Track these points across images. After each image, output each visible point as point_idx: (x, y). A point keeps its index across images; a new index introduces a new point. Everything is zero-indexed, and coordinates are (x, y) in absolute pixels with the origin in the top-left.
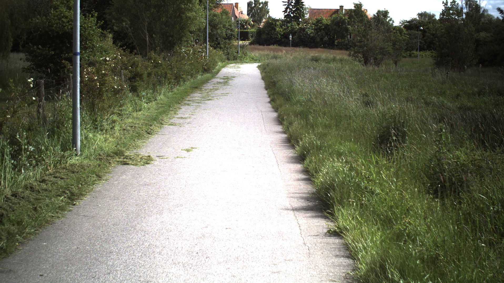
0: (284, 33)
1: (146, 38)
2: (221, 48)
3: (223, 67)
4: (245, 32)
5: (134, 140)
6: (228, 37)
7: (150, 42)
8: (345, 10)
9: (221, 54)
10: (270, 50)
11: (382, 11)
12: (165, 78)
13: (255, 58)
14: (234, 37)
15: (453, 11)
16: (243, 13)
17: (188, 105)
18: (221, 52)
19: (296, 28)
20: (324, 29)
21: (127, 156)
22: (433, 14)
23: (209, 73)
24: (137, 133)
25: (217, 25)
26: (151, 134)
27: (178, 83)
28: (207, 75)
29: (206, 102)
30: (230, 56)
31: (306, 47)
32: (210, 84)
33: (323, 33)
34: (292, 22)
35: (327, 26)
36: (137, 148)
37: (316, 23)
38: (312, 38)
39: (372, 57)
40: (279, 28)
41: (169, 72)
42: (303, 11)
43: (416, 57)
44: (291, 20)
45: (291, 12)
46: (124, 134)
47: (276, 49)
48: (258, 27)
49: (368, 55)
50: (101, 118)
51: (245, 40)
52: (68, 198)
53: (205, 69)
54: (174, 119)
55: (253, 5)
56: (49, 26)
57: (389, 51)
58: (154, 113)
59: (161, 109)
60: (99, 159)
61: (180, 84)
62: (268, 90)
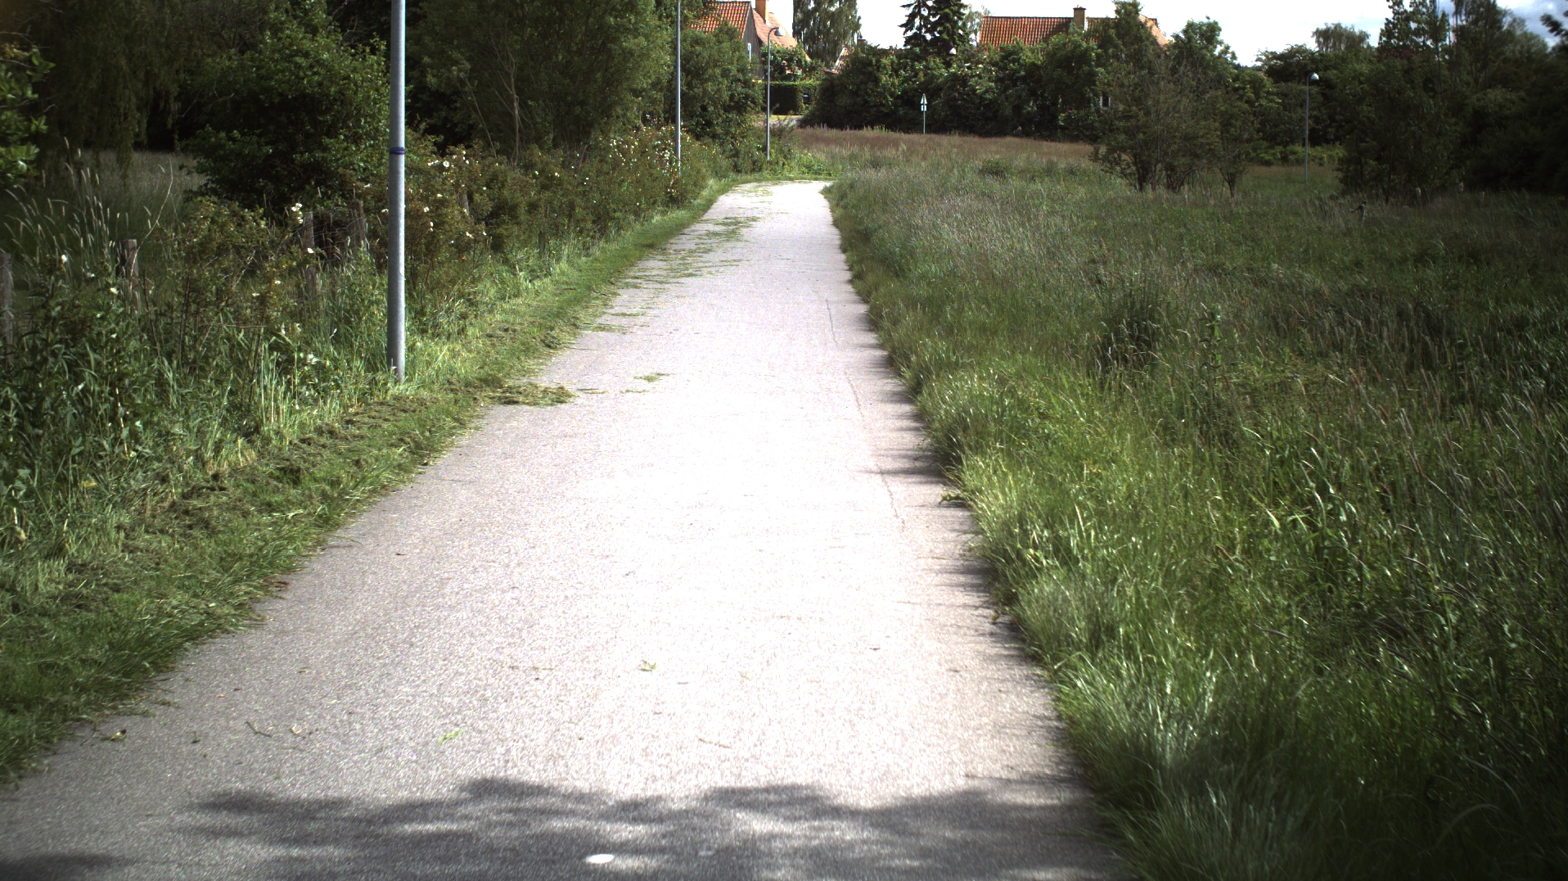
0: (905, 92)
1: (513, 108)
2: (714, 136)
3: (723, 191)
4: (786, 87)
5: (518, 358)
6: (737, 103)
7: (522, 120)
8: (1091, 20)
9: (714, 155)
10: (863, 142)
11: (1201, 25)
12: (570, 216)
13: (816, 167)
14: (754, 103)
15: (1419, 22)
16: (781, 31)
17: (635, 287)
18: (715, 149)
19: (941, 74)
20: (1023, 79)
21: (509, 387)
22: (1361, 32)
23: (684, 207)
24: (523, 344)
25: (705, 70)
26: (555, 348)
27: (603, 232)
28: (680, 214)
29: (680, 280)
30: (741, 161)
31: (971, 132)
32: (688, 237)
33: (1023, 90)
34: (930, 58)
35: (1033, 68)
36: (526, 372)
37: (1002, 61)
38: (988, 105)
39: (1158, 162)
40: (890, 76)
41: (578, 201)
42: (964, 25)
43: (1299, 162)
44: (925, 53)
45: (925, 26)
46: (493, 345)
47: (878, 138)
48: (827, 73)
49: (1149, 156)
50: (435, 306)
51: (785, 113)
52: (412, 452)
53: (671, 197)
54: (605, 317)
55: (812, 5)
56: (260, 77)
57: (1209, 144)
58: (555, 303)
59: (567, 296)
60: (450, 391)
61: (608, 236)
62: (848, 253)
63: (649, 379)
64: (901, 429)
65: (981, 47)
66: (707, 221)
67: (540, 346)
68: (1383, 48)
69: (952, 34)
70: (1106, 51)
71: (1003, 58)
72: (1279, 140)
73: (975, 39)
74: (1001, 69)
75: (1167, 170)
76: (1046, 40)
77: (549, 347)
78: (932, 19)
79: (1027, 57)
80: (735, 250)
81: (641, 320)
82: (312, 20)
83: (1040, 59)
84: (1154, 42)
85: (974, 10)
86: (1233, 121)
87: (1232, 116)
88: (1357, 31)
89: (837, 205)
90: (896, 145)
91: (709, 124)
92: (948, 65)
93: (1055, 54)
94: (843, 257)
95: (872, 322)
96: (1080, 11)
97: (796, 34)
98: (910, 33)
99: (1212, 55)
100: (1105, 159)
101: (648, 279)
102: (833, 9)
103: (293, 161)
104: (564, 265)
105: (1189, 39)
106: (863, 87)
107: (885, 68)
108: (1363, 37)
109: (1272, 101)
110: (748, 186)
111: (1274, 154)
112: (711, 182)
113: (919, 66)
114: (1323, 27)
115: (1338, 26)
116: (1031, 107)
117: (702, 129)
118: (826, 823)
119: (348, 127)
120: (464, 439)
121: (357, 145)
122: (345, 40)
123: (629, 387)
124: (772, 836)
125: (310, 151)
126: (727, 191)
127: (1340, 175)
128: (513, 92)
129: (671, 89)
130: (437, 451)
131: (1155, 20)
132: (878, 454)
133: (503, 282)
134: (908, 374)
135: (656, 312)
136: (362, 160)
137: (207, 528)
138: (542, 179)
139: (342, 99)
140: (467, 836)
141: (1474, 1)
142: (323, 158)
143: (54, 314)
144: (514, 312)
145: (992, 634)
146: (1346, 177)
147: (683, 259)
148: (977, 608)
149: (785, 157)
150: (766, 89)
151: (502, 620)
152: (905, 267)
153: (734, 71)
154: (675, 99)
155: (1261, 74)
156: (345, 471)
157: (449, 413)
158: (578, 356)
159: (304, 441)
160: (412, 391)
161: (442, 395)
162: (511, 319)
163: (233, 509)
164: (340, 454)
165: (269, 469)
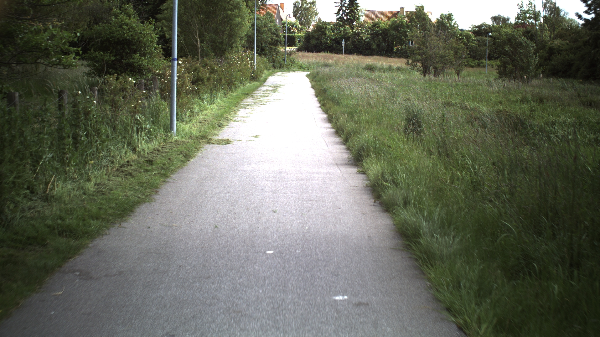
0: (336, 38)
1: (198, 44)
4: (292, 36)
5: (211, 130)
6: (274, 42)
7: (201, 48)
8: (407, 12)
9: (266, 62)
10: (320, 57)
11: (446, 15)
12: (220, 83)
13: (303, 67)
15: (530, 14)
17: (245, 108)
18: (265, 59)
19: (350, 32)
20: (381, 34)
21: (210, 139)
23: (257, 81)
24: (212, 125)
26: (222, 127)
30: (276, 64)
31: (361, 54)
32: (260, 91)
33: (380, 38)
34: (346, 26)
35: (385, 31)
38: (367, 44)
40: (331, 32)
42: (358, 13)
44: (344, 23)
45: (344, 14)
47: (326, 56)
49: (427, 63)
50: (181, 112)
53: (253, 77)
54: (236, 117)
55: (300, 5)
57: (450, 59)
58: (219, 112)
59: (223, 110)
60: (192, 139)
61: (232, 90)
62: (319, 97)
63: (255, 137)
65: (365, 22)
66: (265, 86)
67: (217, 126)
68: (516, 23)
69: (354, 18)
70: (411, 24)
71: (373, 26)
72: (477, 58)
73: (362, 19)
74: (372, 30)
76: (389, 19)
77: (220, 126)
78: (347, 11)
79: (382, 25)
81: (248, 119)
82: (128, 12)
83: (387, 27)
84: (430, 20)
85: (362, 8)
86: (459, 51)
87: (458, 49)
88: (506, 17)
89: (313, 81)
90: (332, 59)
91: (264, 50)
92: (352, 28)
93: (392, 25)
94: (316, 99)
95: (330, 120)
97: (295, 16)
98: (338, 17)
99: (451, 25)
100: (411, 64)
101: (248, 105)
102: (308, 6)
103: (122, 62)
104: (219, 100)
105: (442, 19)
106: (320, 36)
107: (329, 29)
109: (474, 43)
110: (279, 73)
112: (265, 72)
113: (342, 29)
115: (500, 15)
116: (384, 45)
117: (261, 52)
119: (141, 51)
120: (199, 154)
121: (144, 57)
122: (140, 19)
123: (250, 139)
125: (128, 59)
126: (271, 75)
128: (198, 38)
129: (253, 37)
130: (192, 157)
131: (430, 13)
135: (253, 116)
137: (131, 175)
139: (139, 41)
141: (550, 8)
142: (133, 62)
144: (206, 115)
146: (500, 72)
149: (292, 63)
150: (285, 38)
153: (272, 30)
155: (470, 33)
156: (166, 161)
157: (193, 146)
158: (230, 130)
159: (151, 152)
160: (180, 139)
161: (190, 140)
162: (206, 117)
163: (136, 171)
164: (163, 157)
165: (143, 160)
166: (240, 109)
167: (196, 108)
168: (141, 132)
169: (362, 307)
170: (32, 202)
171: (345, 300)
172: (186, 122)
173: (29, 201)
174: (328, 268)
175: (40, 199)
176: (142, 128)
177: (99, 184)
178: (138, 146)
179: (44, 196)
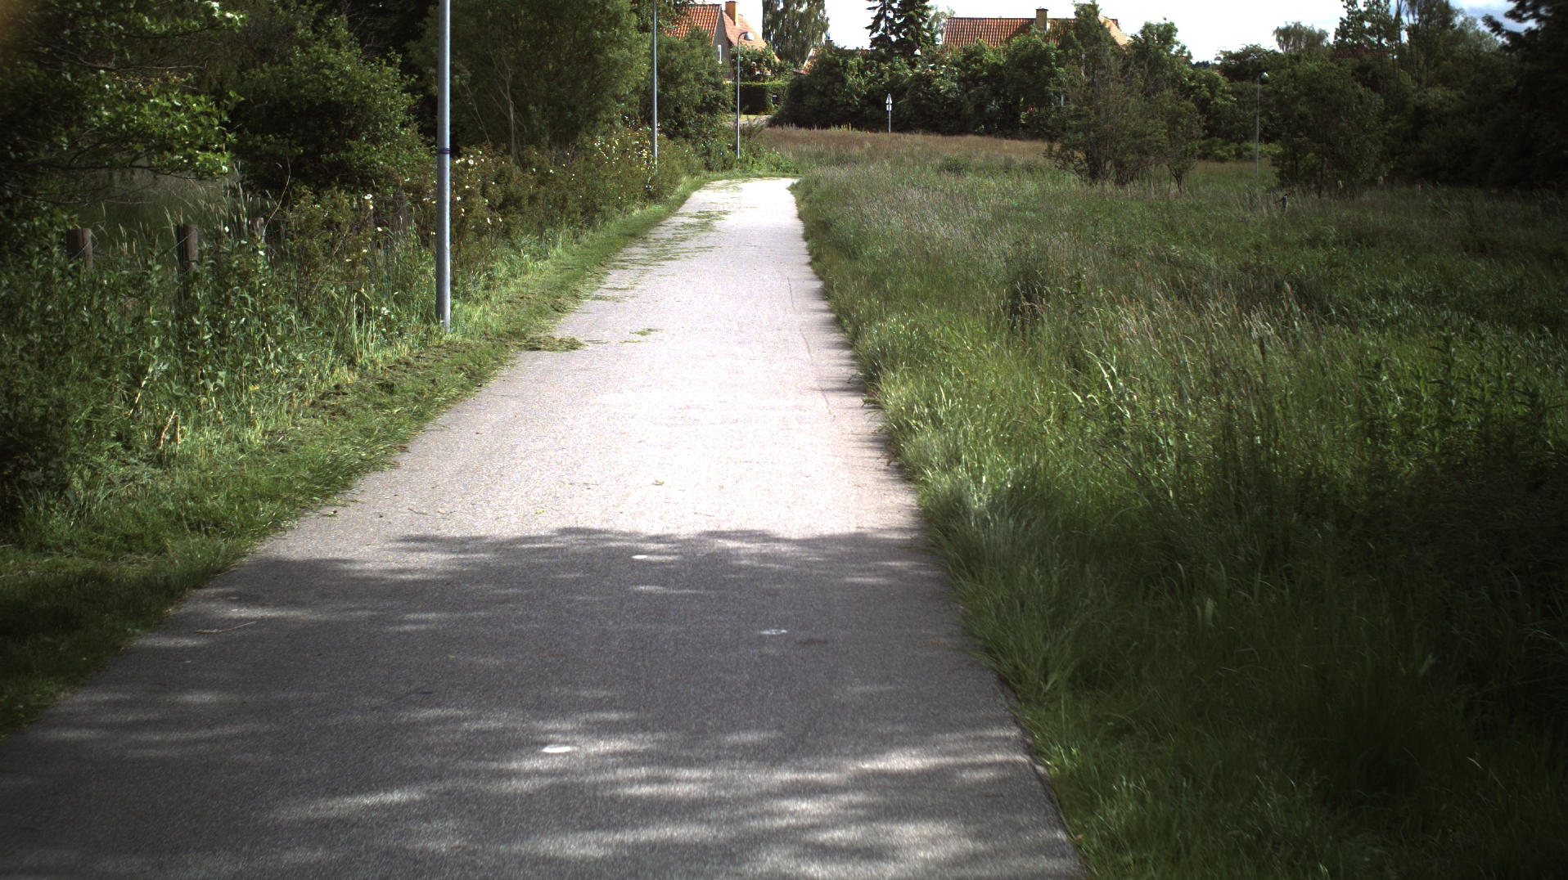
0: (871, 92)
1: (508, 112)
2: (687, 136)
3: (697, 187)
4: (756, 87)
5: (535, 318)
6: (708, 104)
7: (517, 122)
8: (1052, 21)
9: (687, 154)
10: (830, 140)
11: (1158, 26)
12: (563, 208)
13: (784, 165)
14: (724, 104)
15: (1372, 21)
16: (750, 36)
17: (623, 268)
18: (688, 148)
19: (906, 74)
20: (986, 79)
21: (532, 339)
22: (1321, 31)
23: (661, 202)
24: (537, 308)
25: (679, 75)
26: (563, 312)
27: (591, 223)
28: (656, 208)
29: (663, 263)
30: (712, 159)
31: (933, 132)
32: (666, 228)
33: (985, 90)
34: (895, 59)
35: (996, 69)
36: (545, 329)
37: (964, 61)
38: (951, 104)
39: (1108, 159)
40: (857, 76)
41: (570, 194)
42: (930, 25)
43: (1252, 159)
44: (890, 54)
45: (891, 28)
46: (514, 308)
47: (844, 137)
48: (795, 73)
49: (1099, 153)
50: (464, 278)
51: (756, 113)
52: (469, 378)
53: (649, 192)
54: (599, 290)
55: (782, 5)
56: (290, 86)
57: (1157, 142)
58: (558, 279)
59: (566, 274)
60: (488, 340)
61: (595, 226)
62: (810, 241)
63: (642, 334)
64: (841, 365)
65: (944, 49)
66: (682, 215)
67: (550, 309)
68: (1339, 45)
69: (916, 37)
70: (1066, 52)
71: (966, 58)
72: (1234, 137)
73: (940, 39)
74: (963, 68)
75: (1116, 166)
76: (1008, 41)
77: (558, 311)
78: (897, 21)
79: (989, 57)
80: (709, 238)
81: (631, 292)
82: (334, 36)
83: (1003, 60)
84: (1114, 43)
85: (940, 11)
86: (1180, 119)
87: (1179, 115)
88: (1317, 30)
89: (803, 200)
90: (860, 143)
91: (682, 124)
92: (913, 65)
93: (1016, 55)
94: (805, 244)
95: (826, 294)
96: (1042, 12)
97: (766, 35)
98: (875, 35)
99: (1169, 55)
100: (1058, 156)
101: (633, 262)
102: (802, 10)
103: (320, 160)
104: (559, 250)
105: (1146, 39)
106: (830, 87)
107: (851, 68)
108: (1322, 35)
109: (1226, 99)
110: (719, 183)
111: (1229, 151)
112: (684, 179)
113: (885, 67)
114: (1283, 26)
115: (1297, 25)
116: (994, 106)
117: (675, 130)
118: (771, 544)
119: (368, 130)
120: (505, 372)
121: (376, 146)
122: (363, 53)
123: (626, 339)
124: (739, 548)
125: (335, 152)
126: (700, 188)
127: (1277, 170)
128: (508, 98)
129: (648, 93)
130: (486, 378)
131: (1115, 21)
132: (820, 379)
133: (511, 261)
134: (849, 329)
135: (643, 287)
136: (381, 159)
137: (344, 414)
138: (538, 175)
139: (363, 106)
140: (562, 549)
141: (1426, 3)
142: (347, 158)
143: (234, 266)
144: (524, 285)
145: (885, 470)
146: (1282, 172)
147: (662, 246)
148: (878, 458)
149: (754, 155)
150: (736, 91)
151: (559, 464)
152: (857, 251)
153: (706, 75)
154: (652, 100)
155: (1216, 73)
156: (426, 387)
157: (490, 354)
158: (582, 317)
159: (390, 368)
160: (459, 338)
161: (482, 342)
162: (524, 290)
163: (357, 405)
164: (418, 377)
165: (371, 384)
166: (610, 272)
167: (501, 269)
168: (368, 320)
169: (813, 647)
170: (127, 467)
171: (782, 635)
172: (477, 302)
173: (121, 466)
174: (758, 584)
175: (144, 461)
176: (369, 312)
177: (272, 433)
178: (361, 353)
179: (153, 456)
